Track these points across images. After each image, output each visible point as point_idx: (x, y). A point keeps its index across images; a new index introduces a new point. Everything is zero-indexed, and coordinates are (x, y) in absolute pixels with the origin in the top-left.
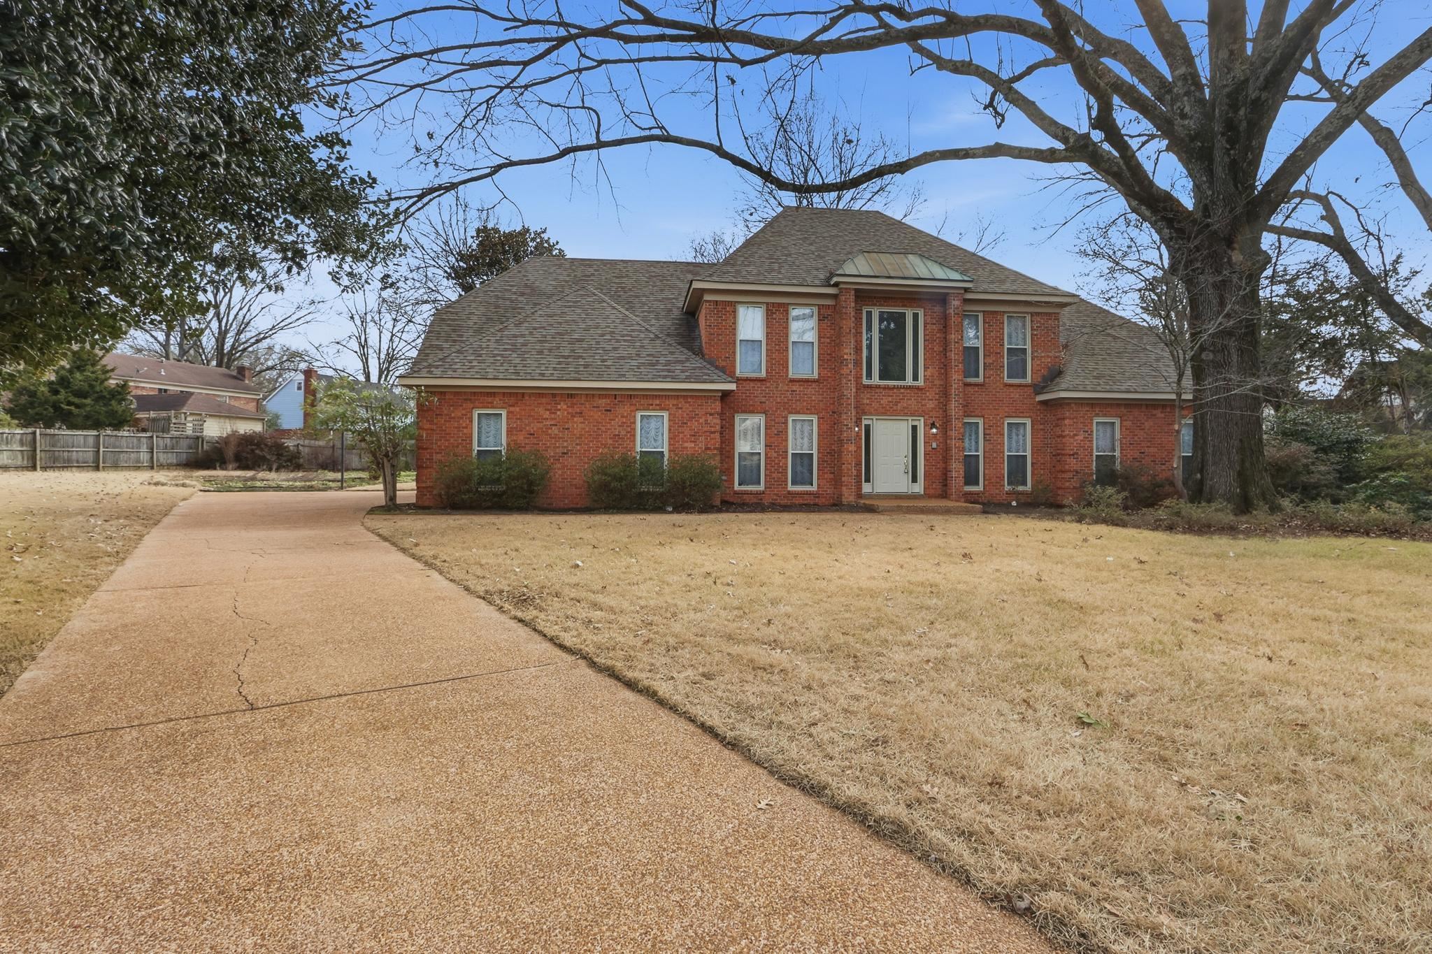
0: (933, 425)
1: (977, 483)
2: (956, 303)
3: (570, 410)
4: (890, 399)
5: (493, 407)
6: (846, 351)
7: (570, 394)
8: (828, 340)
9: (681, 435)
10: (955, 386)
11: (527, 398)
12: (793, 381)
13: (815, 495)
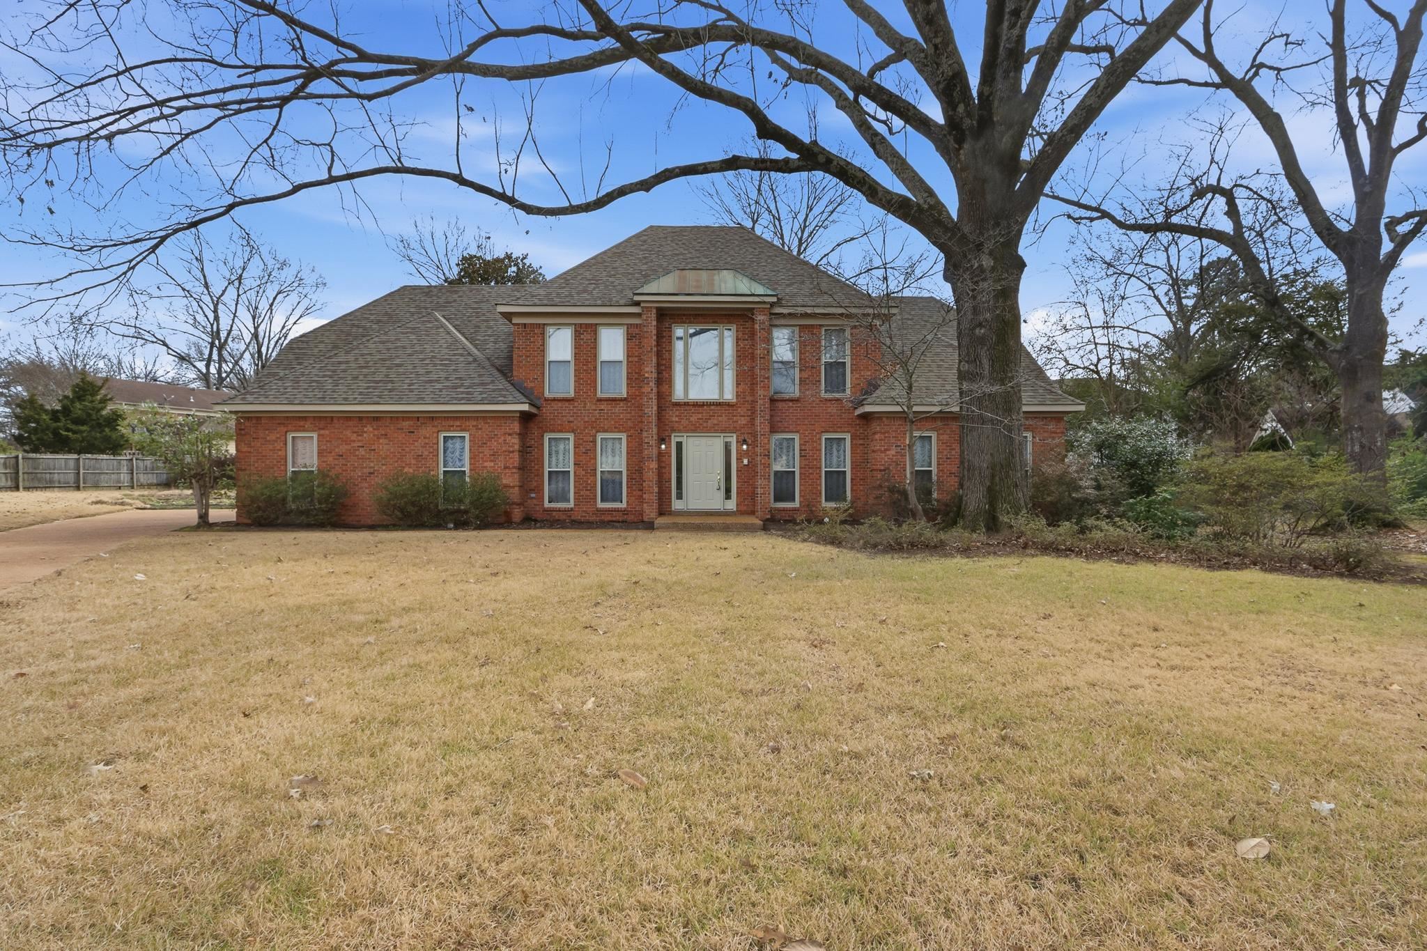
0: (745, 442)
1: (793, 500)
2: (760, 318)
3: (376, 433)
4: (700, 416)
5: (304, 431)
6: (647, 369)
7: (376, 418)
8: (636, 359)
9: (481, 455)
10: (760, 402)
11: (335, 421)
12: (600, 400)
13: (624, 512)
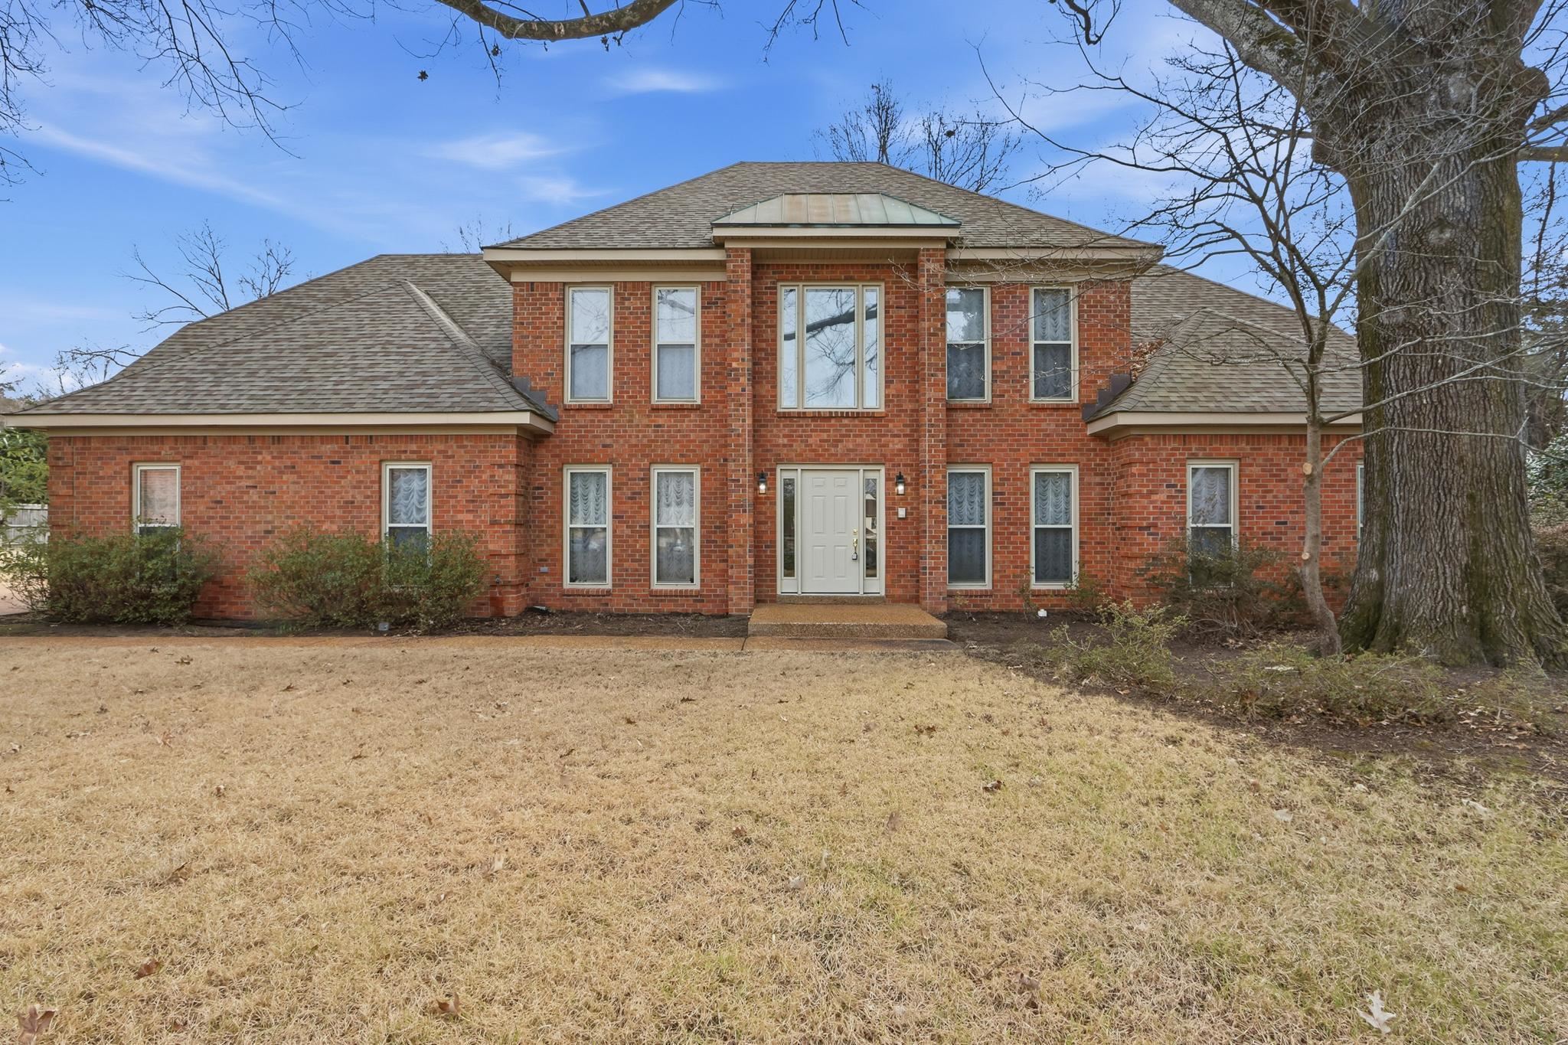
0: (900, 479)
1: (982, 578)
2: (930, 266)
3: (277, 463)
4: (825, 436)
5: (160, 461)
6: (735, 355)
7: (278, 437)
8: (717, 340)
9: (452, 502)
10: (930, 410)
11: (210, 444)
12: (656, 409)
13: (697, 597)
